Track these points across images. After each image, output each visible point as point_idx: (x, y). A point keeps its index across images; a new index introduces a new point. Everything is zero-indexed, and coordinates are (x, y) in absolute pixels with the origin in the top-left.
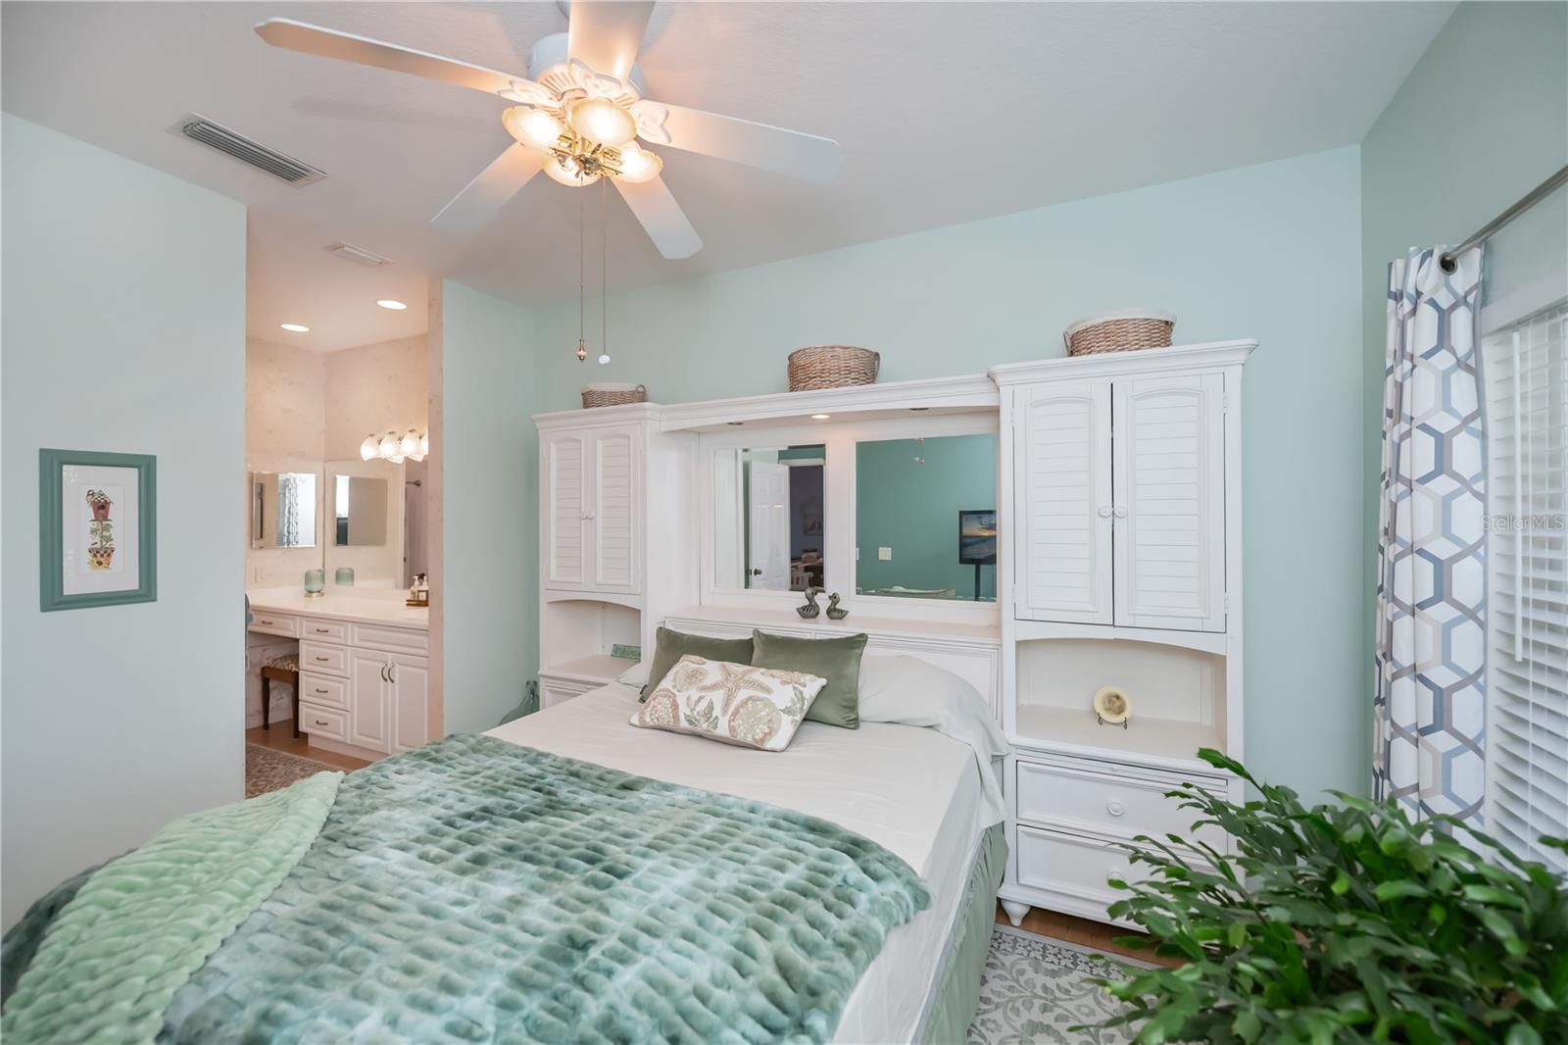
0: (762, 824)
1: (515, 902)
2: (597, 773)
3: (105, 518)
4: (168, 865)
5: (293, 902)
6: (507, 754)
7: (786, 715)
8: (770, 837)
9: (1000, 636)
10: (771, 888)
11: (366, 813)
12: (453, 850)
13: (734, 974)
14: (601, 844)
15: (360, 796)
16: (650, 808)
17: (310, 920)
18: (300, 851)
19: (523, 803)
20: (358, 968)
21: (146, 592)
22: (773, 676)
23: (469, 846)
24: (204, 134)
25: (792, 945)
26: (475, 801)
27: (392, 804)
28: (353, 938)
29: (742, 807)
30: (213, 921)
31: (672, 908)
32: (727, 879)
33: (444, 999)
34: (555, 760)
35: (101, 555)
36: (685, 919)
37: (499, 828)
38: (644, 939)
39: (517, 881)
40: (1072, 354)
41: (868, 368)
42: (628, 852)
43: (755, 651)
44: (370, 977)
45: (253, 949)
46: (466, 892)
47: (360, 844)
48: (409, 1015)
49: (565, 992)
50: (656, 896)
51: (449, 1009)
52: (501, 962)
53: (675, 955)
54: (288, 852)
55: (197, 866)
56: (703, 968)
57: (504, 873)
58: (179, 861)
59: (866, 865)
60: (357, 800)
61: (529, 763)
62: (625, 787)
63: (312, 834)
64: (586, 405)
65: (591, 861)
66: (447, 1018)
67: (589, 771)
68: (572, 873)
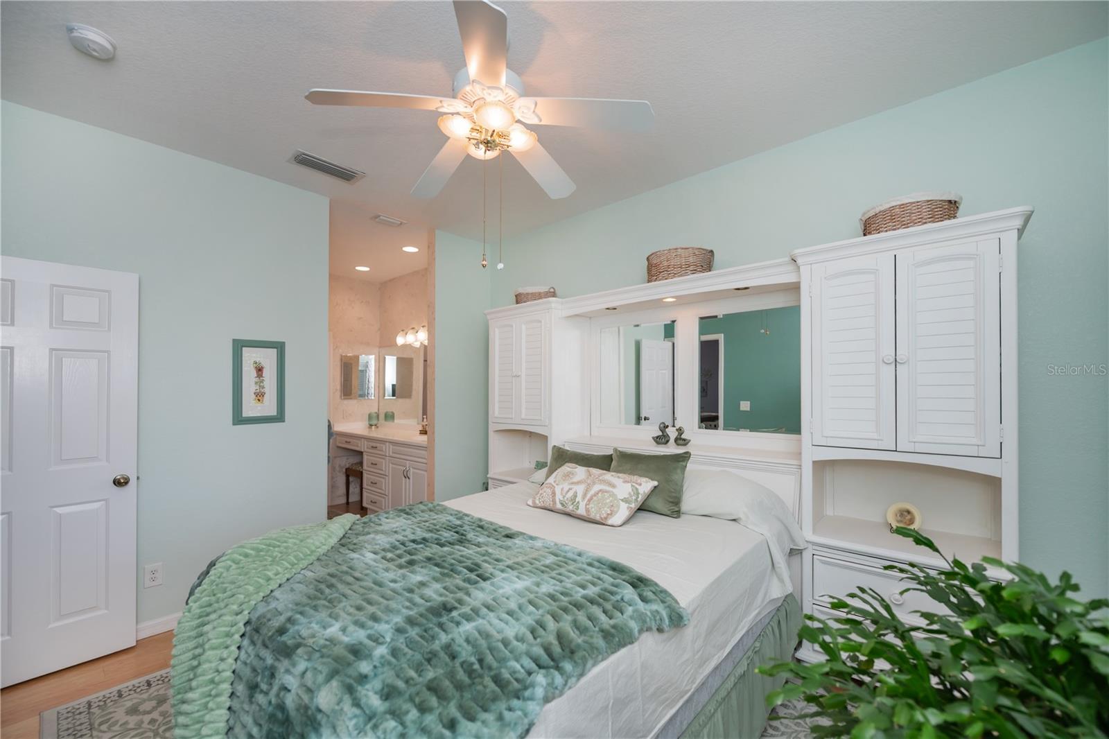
0: (583, 563)
1: (422, 584)
2: (494, 527)
3: (262, 376)
4: (264, 547)
5: (316, 571)
6: (447, 513)
7: (624, 503)
8: (584, 570)
9: (800, 459)
10: (571, 596)
11: (364, 535)
12: (400, 556)
13: (530, 636)
14: (481, 562)
15: (363, 527)
16: (517, 548)
17: (321, 580)
18: (325, 548)
19: (445, 538)
20: (335, 604)
21: (280, 417)
22: (619, 477)
23: (408, 556)
24: (305, 161)
25: (571, 628)
26: (420, 534)
27: (377, 532)
28: (337, 590)
29: (573, 553)
30: (276, 574)
31: (507, 599)
32: (545, 589)
33: (370, 623)
34: (472, 519)
35: (260, 396)
36: (513, 605)
37: (428, 549)
38: (485, 610)
39: (427, 574)
40: (865, 235)
41: (706, 261)
42: (494, 568)
43: (613, 462)
44: (340, 609)
45: (292, 590)
46: (399, 577)
47: (355, 549)
48: (351, 628)
49: (432, 628)
50: (501, 591)
51: (372, 628)
52: (404, 611)
53: (498, 621)
54: (319, 548)
55: (277, 549)
56: (511, 630)
57: (422, 570)
58: (269, 545)
59: (641, 593)
60: (361, 529)
61: (457, 518)
62: (508, 536)
63: (333, 541)
64: (517, 302)
65: (471, 570)
66: (369, 632)
67: (490, 526)
68: (458, 575)
